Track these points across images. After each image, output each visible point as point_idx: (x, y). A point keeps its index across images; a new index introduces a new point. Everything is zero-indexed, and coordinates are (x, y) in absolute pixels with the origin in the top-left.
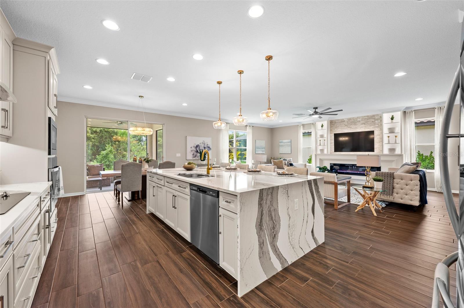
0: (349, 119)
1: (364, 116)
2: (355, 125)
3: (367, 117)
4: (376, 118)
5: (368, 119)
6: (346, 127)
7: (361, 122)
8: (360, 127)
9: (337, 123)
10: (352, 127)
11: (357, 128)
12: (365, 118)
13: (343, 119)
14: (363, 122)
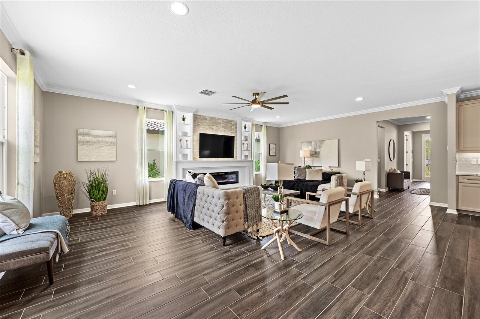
0: (211, 118)
1: (224, 119)
2: (217, 127)
3: (226, 121)
4: (233, 123)
5: (227, 123)
6: (208, 127)
7: (221, 124)
8: (221, 130)
9: (199, 119)
10: (214, 129)
11: (217, 130)
12: (225, 121)
13: (205, 116)
14: (223, 125)
